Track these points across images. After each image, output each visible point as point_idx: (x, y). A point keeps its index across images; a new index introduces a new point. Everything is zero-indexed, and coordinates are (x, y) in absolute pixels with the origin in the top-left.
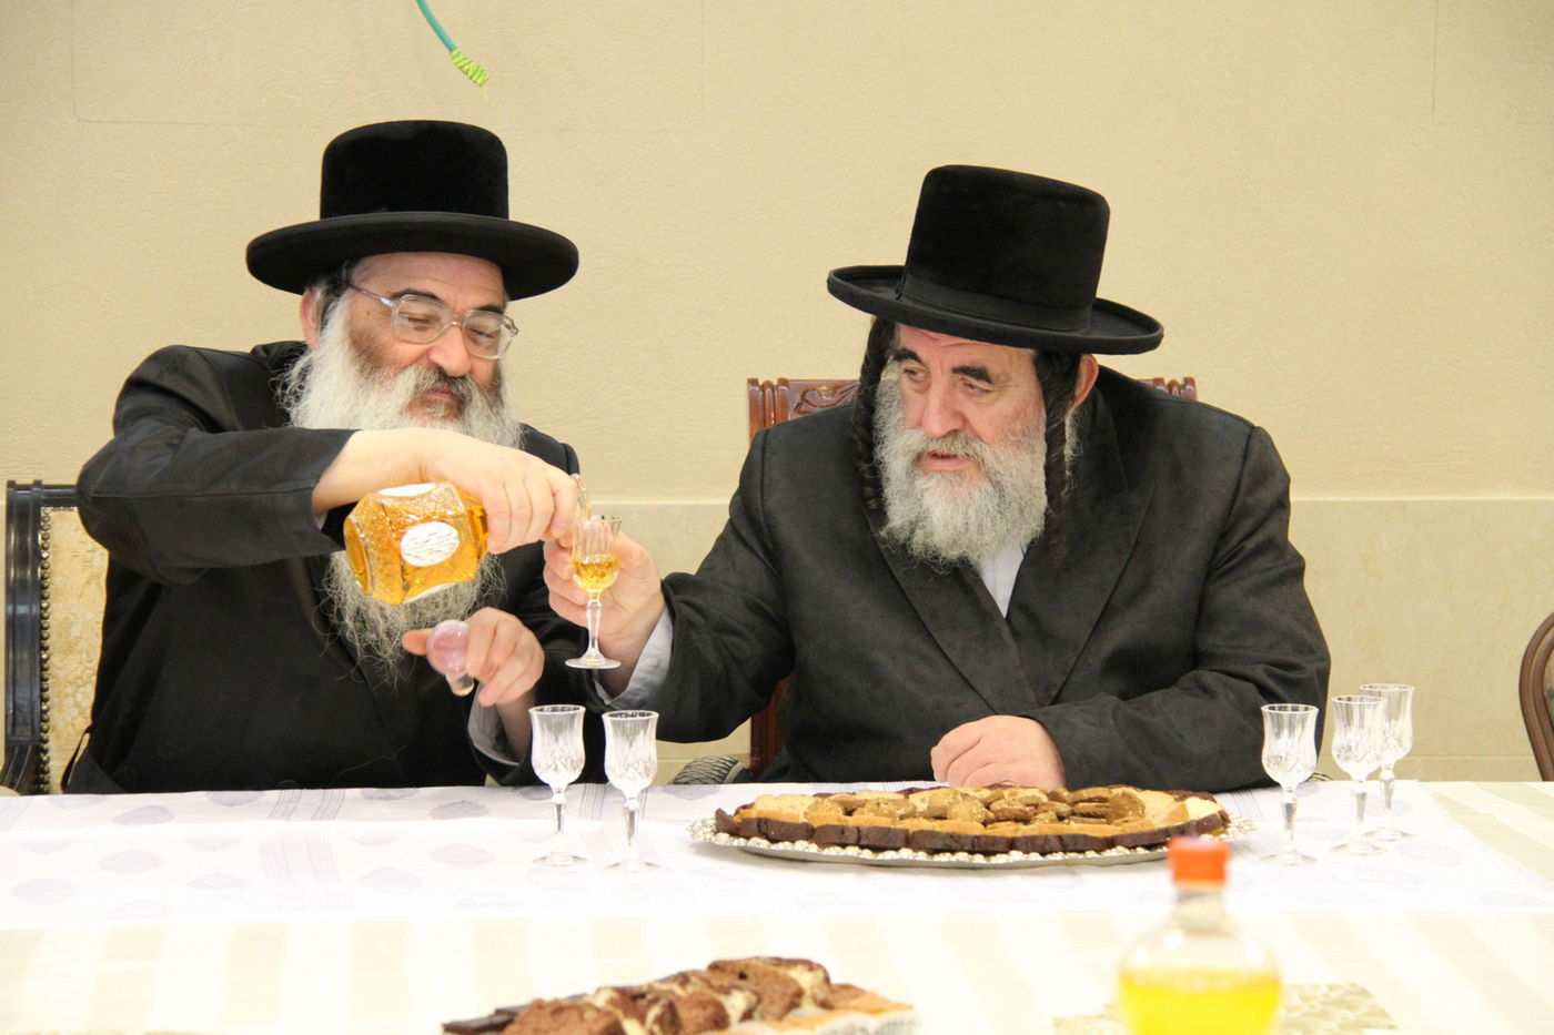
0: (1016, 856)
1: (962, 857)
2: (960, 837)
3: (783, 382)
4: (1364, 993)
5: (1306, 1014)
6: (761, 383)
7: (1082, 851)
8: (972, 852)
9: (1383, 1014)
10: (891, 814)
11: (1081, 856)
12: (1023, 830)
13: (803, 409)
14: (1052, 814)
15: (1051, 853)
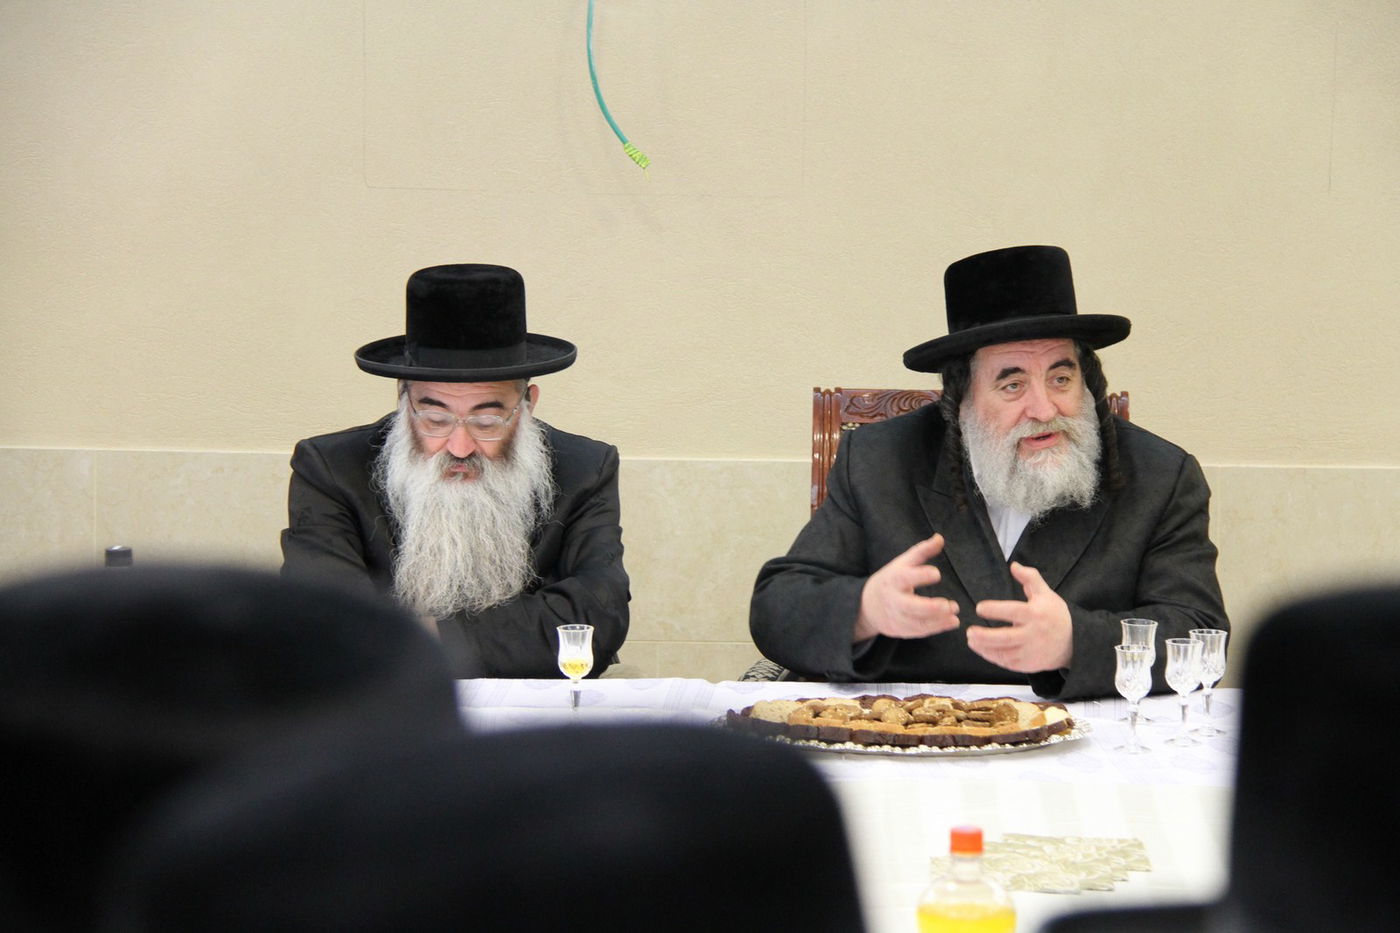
0: (923, 748)
1: (887, 748)
2: (885, 735)
3: (838, 390)
4: (1140, 845)
5: (1096, 860)
6: (822, 390)
7: (967, 746)
8: (893, 746)
9: (1146, 861)
10: (844, 718)
11: (967, 750)
12: (932, 730)
13: (850, 410)
14: (953, 719)
15: (946, 747)
